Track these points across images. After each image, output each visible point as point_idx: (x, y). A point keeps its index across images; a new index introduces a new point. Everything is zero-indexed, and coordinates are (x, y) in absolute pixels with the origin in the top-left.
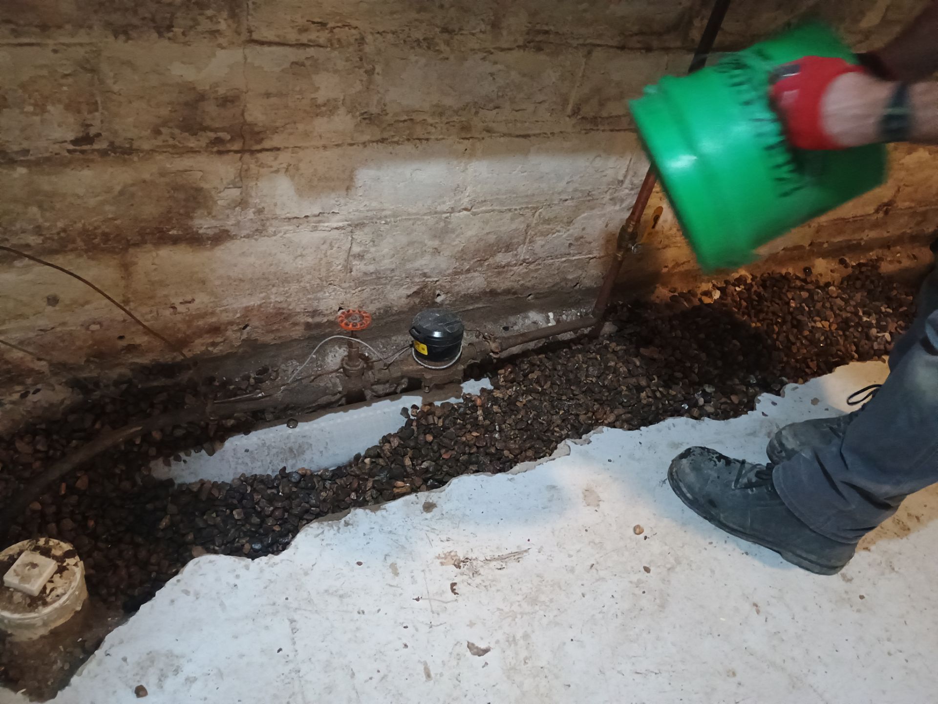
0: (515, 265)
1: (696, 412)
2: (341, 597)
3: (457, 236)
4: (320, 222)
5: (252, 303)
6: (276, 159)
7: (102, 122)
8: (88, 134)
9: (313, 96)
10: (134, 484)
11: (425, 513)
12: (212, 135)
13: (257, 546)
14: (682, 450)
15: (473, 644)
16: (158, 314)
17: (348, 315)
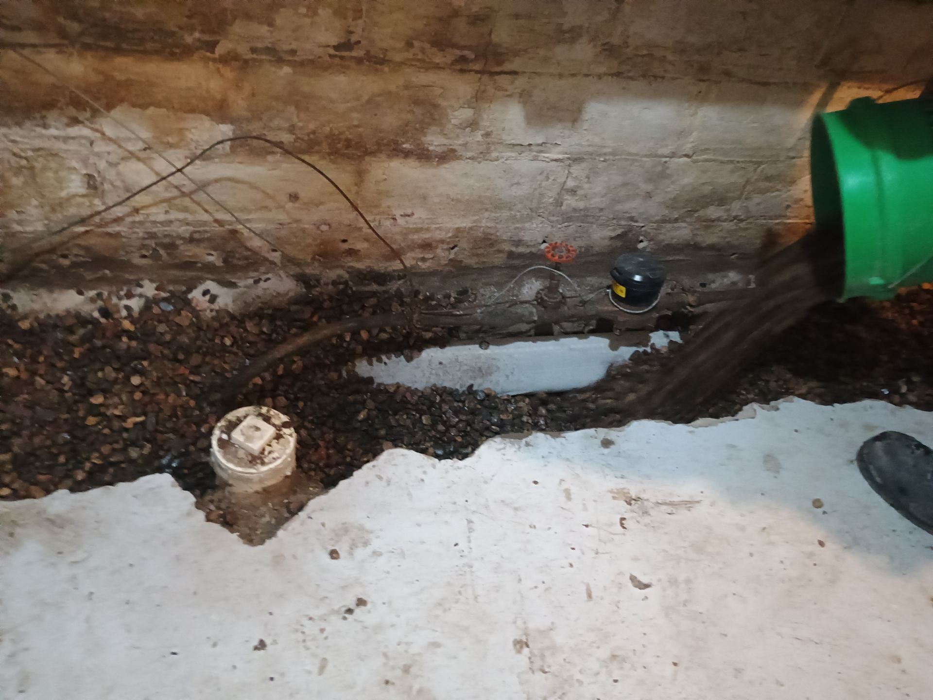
0: (726, 220)
1: (897, 398)
2: (516, 509)
3: (673, 182)
4: (541, 152)
5: (464, 225)
6: (513, 82)
7: (363, 30)
8: (349, 40)
9: (560, 21)
10: (340, 376)
11: (602, 448)
12: (458, 52)
13: (440, 452)
14: (877, 432)
15: (636, 578)
16: (380, 223)
17: (554, 247)
